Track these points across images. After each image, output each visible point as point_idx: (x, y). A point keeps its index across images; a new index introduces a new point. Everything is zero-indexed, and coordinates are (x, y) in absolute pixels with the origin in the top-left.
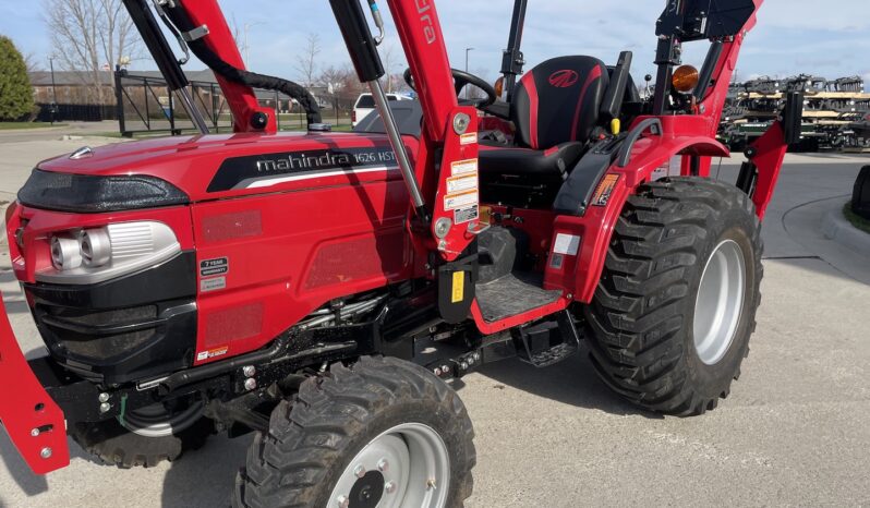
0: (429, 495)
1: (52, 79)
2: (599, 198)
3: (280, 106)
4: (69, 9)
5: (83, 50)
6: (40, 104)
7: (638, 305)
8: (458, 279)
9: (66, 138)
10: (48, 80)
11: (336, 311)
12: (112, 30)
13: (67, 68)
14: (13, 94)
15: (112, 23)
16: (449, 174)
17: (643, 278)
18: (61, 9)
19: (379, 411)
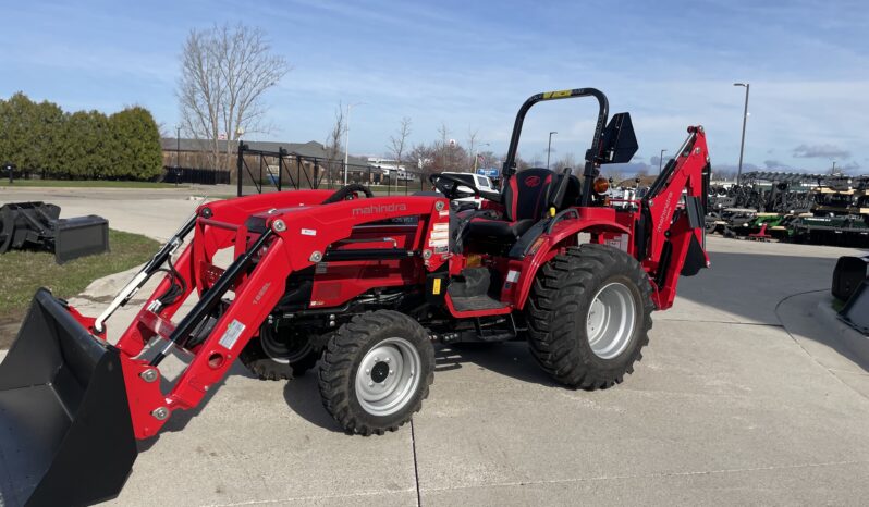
0: (411, 380)
1: (178, 146)
2: (532, 251)
3: (372, 177)
4: (199, 87)
5: (207, 122)
6: (166, 167)
7: (550, 316)
8: (437, 283)
9: (192, 198)
10: (175, 147)
11: (377, 296)
12: (233, 106)
13: (192, 136)
14: (145, 157)
15: (234, 101)
16: (432, 229)
17: (553, 299)
18: (193, 85)
19: (385, 328)
